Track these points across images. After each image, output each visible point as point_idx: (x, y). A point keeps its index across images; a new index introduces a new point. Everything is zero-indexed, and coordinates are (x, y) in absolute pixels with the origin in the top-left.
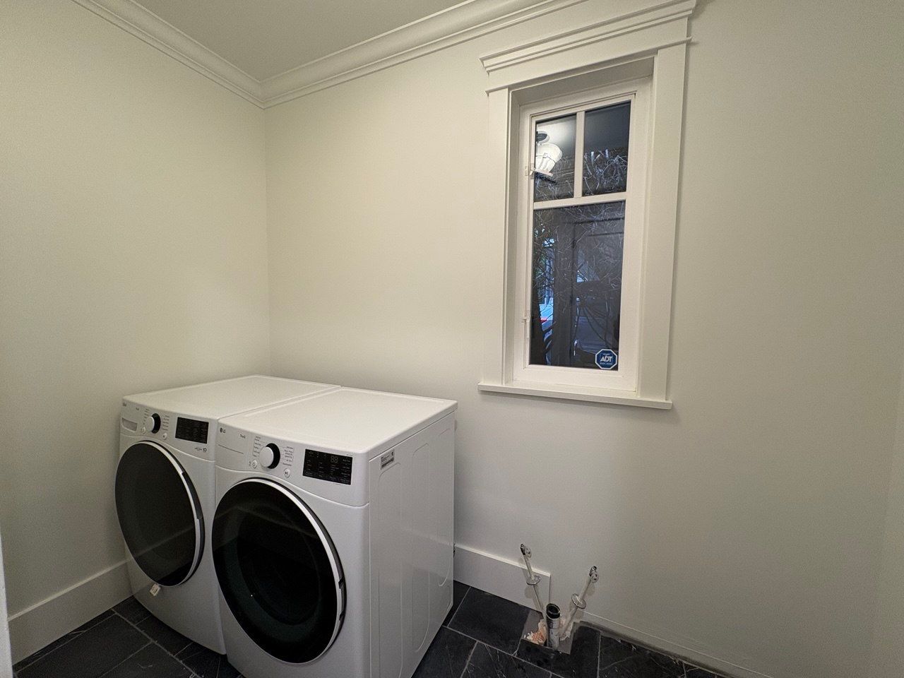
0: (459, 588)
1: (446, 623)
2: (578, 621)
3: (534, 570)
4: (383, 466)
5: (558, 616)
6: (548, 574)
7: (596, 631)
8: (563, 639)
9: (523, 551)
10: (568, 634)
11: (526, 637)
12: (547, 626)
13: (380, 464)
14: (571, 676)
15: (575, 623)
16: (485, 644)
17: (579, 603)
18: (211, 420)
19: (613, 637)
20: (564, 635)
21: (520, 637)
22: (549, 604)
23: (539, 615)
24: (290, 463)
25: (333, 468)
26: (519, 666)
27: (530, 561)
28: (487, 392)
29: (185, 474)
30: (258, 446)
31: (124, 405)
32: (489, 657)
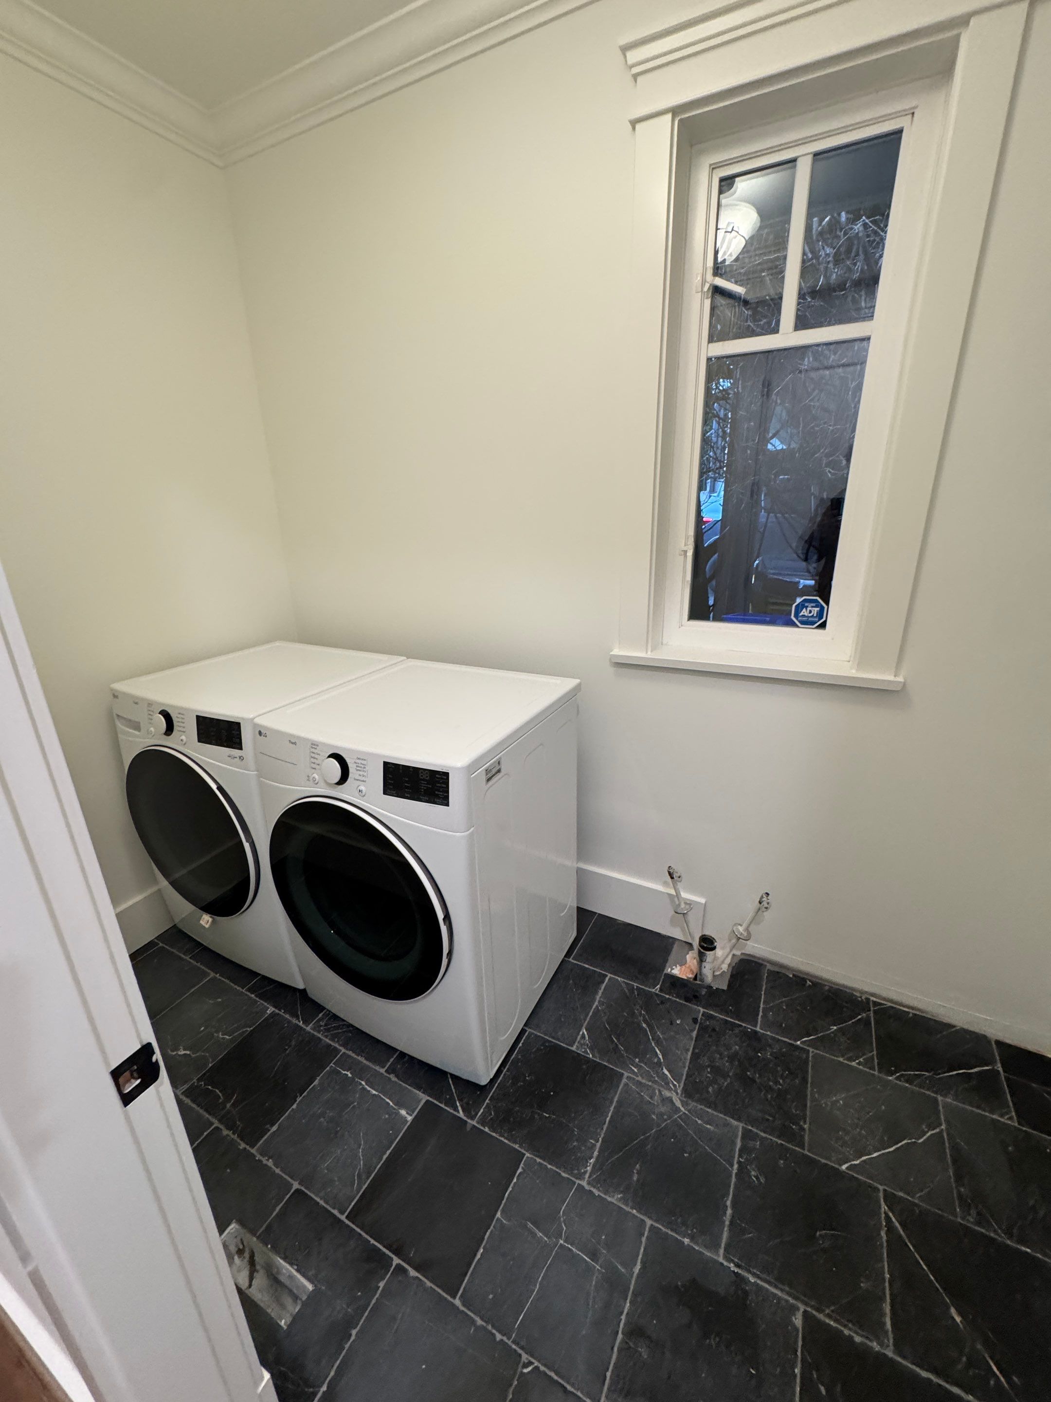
0: (583, 915)
1: (569, 954)
2: (738, 953)
3: (684, 895)
4: (488, 780)
5: (713, 948)
6: (703, 901)
7: (761, 964)
8: (717, 973)
9: (670, 874)
10: (725, 967)
11: (671, 971)
12: (698, 958)
13: (484, 778)
14: (727, 1013)
15: (734, 955)
16: (619, 979)
17: (741, 934)
18: (243, 719)
19: (783, 971)
20: (719, 968)
21: (663, 971)
22: (703, 936)
23: (687, 947)
24: (363, 779)
25: (424, 786)
26: (662, 1003)
27: (680, 886)
28: (623, 665)
29: (220, 788)
30: (316, 756)
31: (115, 696)
32: (625, 993)
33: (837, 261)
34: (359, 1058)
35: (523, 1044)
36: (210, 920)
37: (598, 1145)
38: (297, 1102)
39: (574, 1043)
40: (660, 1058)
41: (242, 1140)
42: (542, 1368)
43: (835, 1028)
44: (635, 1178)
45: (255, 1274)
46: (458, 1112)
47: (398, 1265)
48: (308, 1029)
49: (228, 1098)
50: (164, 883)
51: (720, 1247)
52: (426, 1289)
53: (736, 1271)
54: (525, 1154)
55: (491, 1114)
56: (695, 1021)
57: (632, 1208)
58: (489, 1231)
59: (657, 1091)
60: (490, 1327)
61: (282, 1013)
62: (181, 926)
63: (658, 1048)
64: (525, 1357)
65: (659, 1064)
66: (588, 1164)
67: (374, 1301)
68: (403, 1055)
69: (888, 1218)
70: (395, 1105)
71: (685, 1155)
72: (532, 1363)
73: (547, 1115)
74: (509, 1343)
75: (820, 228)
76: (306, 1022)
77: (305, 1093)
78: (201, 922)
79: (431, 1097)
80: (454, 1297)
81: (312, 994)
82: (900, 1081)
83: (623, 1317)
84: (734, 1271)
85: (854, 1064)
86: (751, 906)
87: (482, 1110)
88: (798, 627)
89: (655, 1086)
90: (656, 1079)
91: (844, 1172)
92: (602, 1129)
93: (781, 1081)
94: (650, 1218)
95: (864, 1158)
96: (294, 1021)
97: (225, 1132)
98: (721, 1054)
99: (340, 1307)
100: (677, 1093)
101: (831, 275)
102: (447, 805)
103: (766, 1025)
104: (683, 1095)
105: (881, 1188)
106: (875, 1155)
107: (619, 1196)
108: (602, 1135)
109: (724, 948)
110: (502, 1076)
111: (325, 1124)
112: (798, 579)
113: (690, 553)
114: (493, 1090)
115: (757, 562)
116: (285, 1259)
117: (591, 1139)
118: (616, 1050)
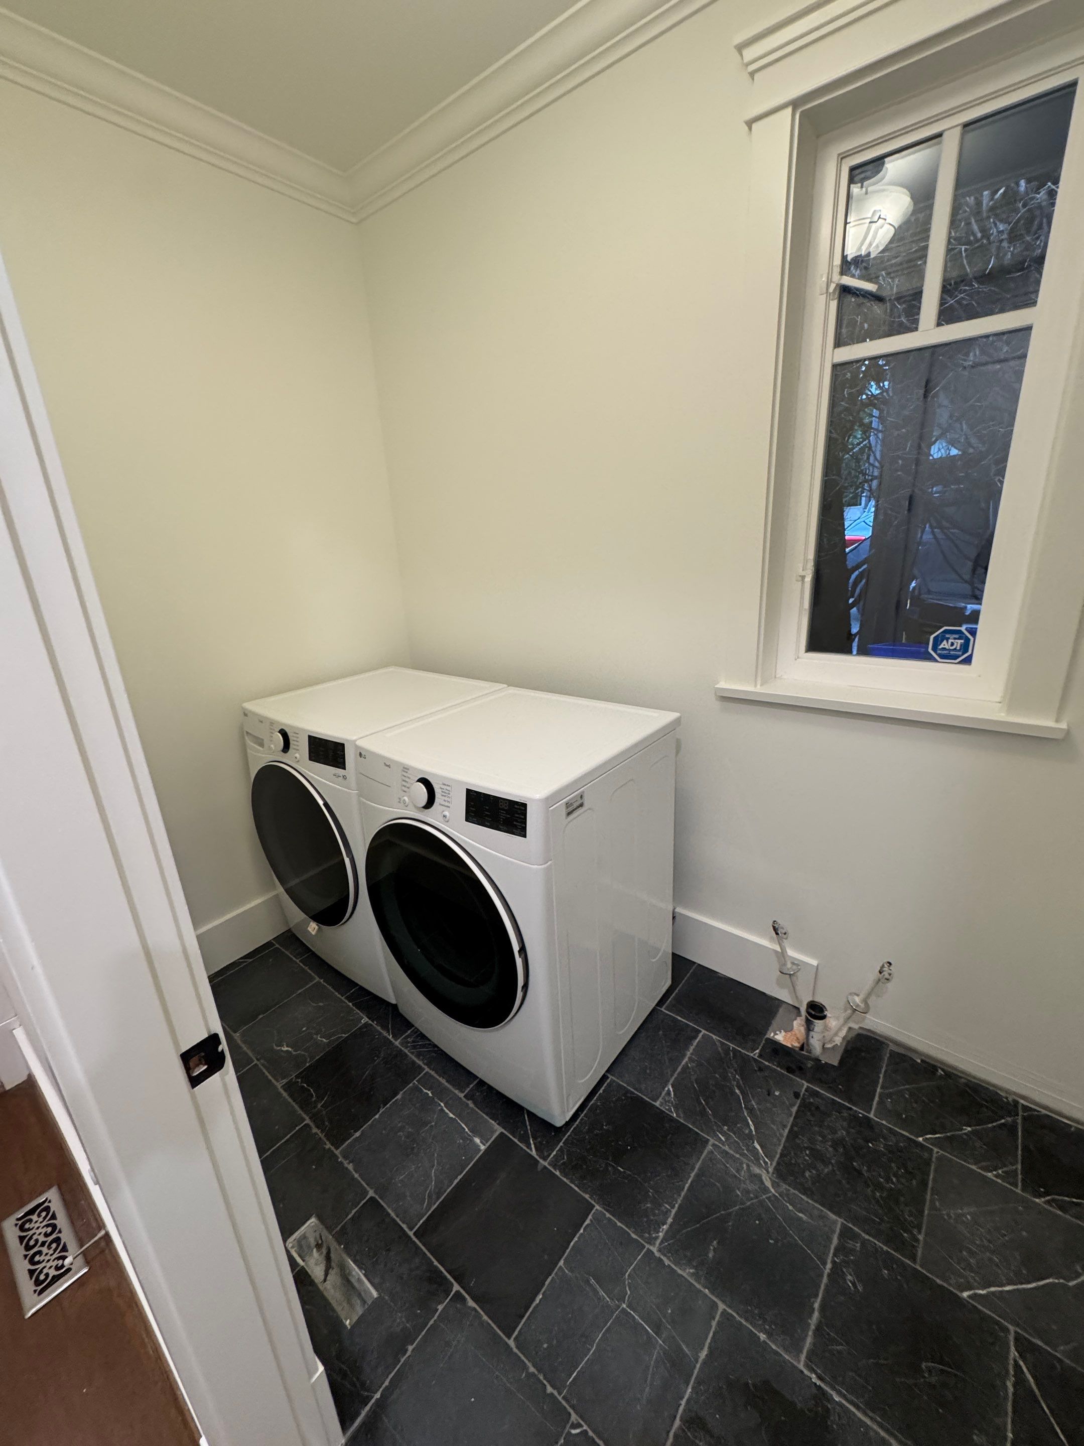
0: (680, 963)
1: (661, 1002)
2: (856, 1026)
3: (791, 952)
4: (569, 814)
5: (823, 1017)
6: (814, 962)
7: (882, 1043)
8: (829, 1046)
9: (775, 929)
10: (838, 1040)
11: (773, 1036)
12: (806, 1026)
13: (564, 812)
14: (835, 1092)
15: (850, 1028)
16: (714, 1037)
17: (858, 1006)
18: (347, 740)
19: (909, 1054)
20: (831, 1041)
21: (765, 1035)
22: (811, 1001)
23: (795, 1011)
24: (448, 804)
25: (503, 815)
26: (760, 1070)
27: (786, 943)
28: (729, 699)
29: (326, 804)
30: (407, 780)
31: (246, 715)
32: (719, 1054)
33: (1013, 237)
34: (441, 1079)
35: (604, 1091)
36: (317, 927)
37: (674, 1211)
38: (380, 1112)
39: (658, 1098)
40: (751, 1130)
41: (328, 1139)
42: (591, 1433)
43: (969, 1129)
44: (711, 1255)
45: (330, 1271)
46: (531, 1149)
47: (457, 1292)
48: (397, 1043)
49: (320, 1098)
50: (281, 890)
51: (801, 1352)
52: (482, 1323)
53: (818, 1384)
54: (594, 1206)
55: (564, 1159)
56: (797, 1095)
57: (705, 1287)
58: (550, 1278)
59: (745, 1166)
60: (541, 1377)
61: (374, 1024)
62: (293, 930)
63: (750, 1118)
64: (574, 1417)
65: (750, 1137)
66: (661, 1230)
67: (432, 1322)
68: (482, 1083)
69: (1017, 1366)
70: (470, 1132)
71: (770, 1241)
72: (581, 1426)
73: (622, 1170)
74: (560, 1398)
75: (991, 203)
76: (395, 1037)
77: (388, 1105)
78: (309, 929)
79: (505, 1130)
80: (509, 1337)
81: (403, 1009)
82: (1051, 1206)
83: (683, 1402)
84: (815, 1384)
85: (989, 1175)
86: (873, 975)
87: (554, 1153)
88: (936, 661)
89: (744, 1160)
90: (745, 1152)
91: (964, 1299)
92: (680, 1196)
93: (894, 1179)
94: (724, 1302)
95: (993, 1289)
96: (385, 1033)
97: (315, 1130)
98: (824, 1137)
99: (399, 1321)
100: (768, 1172)
101: (1005, 254)
102: (525, 836)
103: (882, 1110)
104: (775, 1175)
105: (1012, 1328)
106: (1008, 1288)
107: (691, 1271)
108: (679, 1202)
109: (837, 1018)
110: (578, 1121)
111: (403, 1139)
112: (964, 605)
113: (809, 579)
114: (569, 1133)
115: (913, 584)
116: (355, 1262)
117: (666, 1203)
118: (703, 1113)
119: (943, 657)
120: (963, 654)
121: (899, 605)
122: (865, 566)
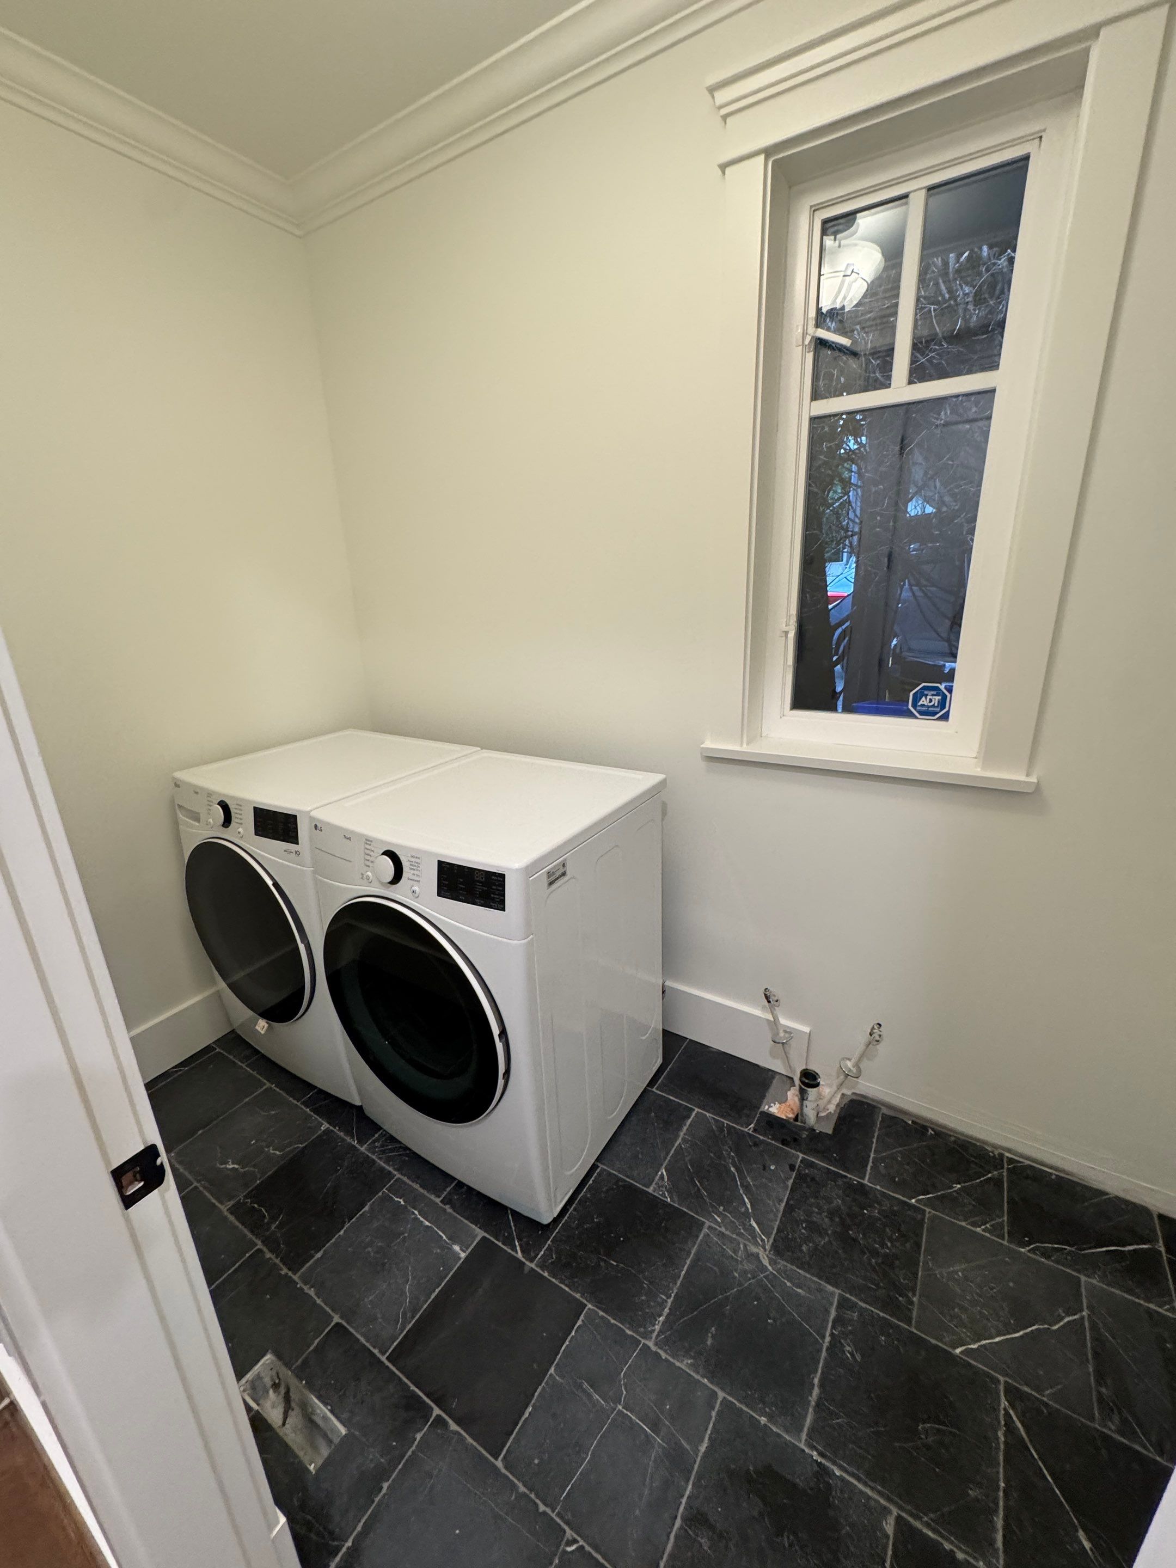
0: (671, 1040)
1: (652, 1082)
2: (848, 1092)
3: (783, 1021)
4: (551, 884)
5: (817, 1085)
6: (806, 1029)
7: (874, 1107)
8: (823, 1114)
9: (767, 997)
10: (832, 1108)
11: (768, 1109)
12: (799, 1096)
13: (545, 881)
14: (830, 1161)
15: (843, 1094)
16: (708, 1115)
17: (850, 1070)
18: (300, 811)
19: (901, 1117)
20: (825, 1109)
21: (759, 1108)
22: (804, 1070)
23: (789, 1081)
24: (418, 878)
25: (479, 888)
26: (756, 1145)
27: (778, 1011)
28: (716, 760)
30: (371, 853)
31: (177, 785)
32: (713, 1130)
34: (413, 1185)
35: (593, 1181)
36: (266, 1025)
37: (670, 1301)
38: (345, 1228)
39: (651, 1184)
40: (747, 1208)
41: (284, 1264)
42: (588, 1548)
43: (959, 1186)
44: (709, 1342)
45: (290, 1412)
46: (516, 1252)
47: (438, 1416)
48: (363, 1149)
49: (274, 1218)
50: (222, 985)
51: (802, 1430)
52: (467, 1448)
53: (819, 1461)
54: (586, 1305)
55: (552, 1258)
56: (792, 1168)
57: (703, 1376)
58: (540, 1388)
59: (742, 1246)
60: (532, 1496)
61: (336, 1130)
62: (238, 1031)
63: (746, 1195)
64: (569, 1534)
65: (746, 1215)
66: (657, 1322)
67: (409, 1453)
68: (460, 1184)
69: (1007, 1416)
70: (449, 1239)
71: (769, 1321)
72: (577, 1542)
73: (615, 1264)
74: (553, 1516)
75: (957, 265)
76: (361, 1142)
77: (354, 1220)
78: (257, 1027)
79: (488, 1234)
80: (497, 1458)
81: (369, 1111)
82: (1035, 1254)
83: (683, 1502)
84: (817, 1461)
85: (979, 1230)
86: (863, 1038)
87: (542, 1253)
89: (740, 1240)
90: (742, 1231)
91: (957, 1356)
92: (676, 1284)
93: (889, 1244)
94: (722, 1389)
95: (984, 1342)
96: (348, 1139)
97: (268, 1255)
98: (820, 1208)
99: (373, 1457)
100: (765, 1250)
102: (503, 909)
103: (875, 1177)
104: (772, 1253)
105: (1001, 1380)
106: (998, 1339)
107: (690, 1361)
108: (675, 1291)
109: (830, 1086)
110: (567, 1215)
111: (372, 1254)
112: (942, 663)
113: (792, 634)
114: (557, 1230)
115: (894, 642)
116: (319, 1398)
117: (662, 1294)
118: (698, 1195)
119: (921, 713)
120: (941, 711)
121: (881, 663)
122: (848, 624)
